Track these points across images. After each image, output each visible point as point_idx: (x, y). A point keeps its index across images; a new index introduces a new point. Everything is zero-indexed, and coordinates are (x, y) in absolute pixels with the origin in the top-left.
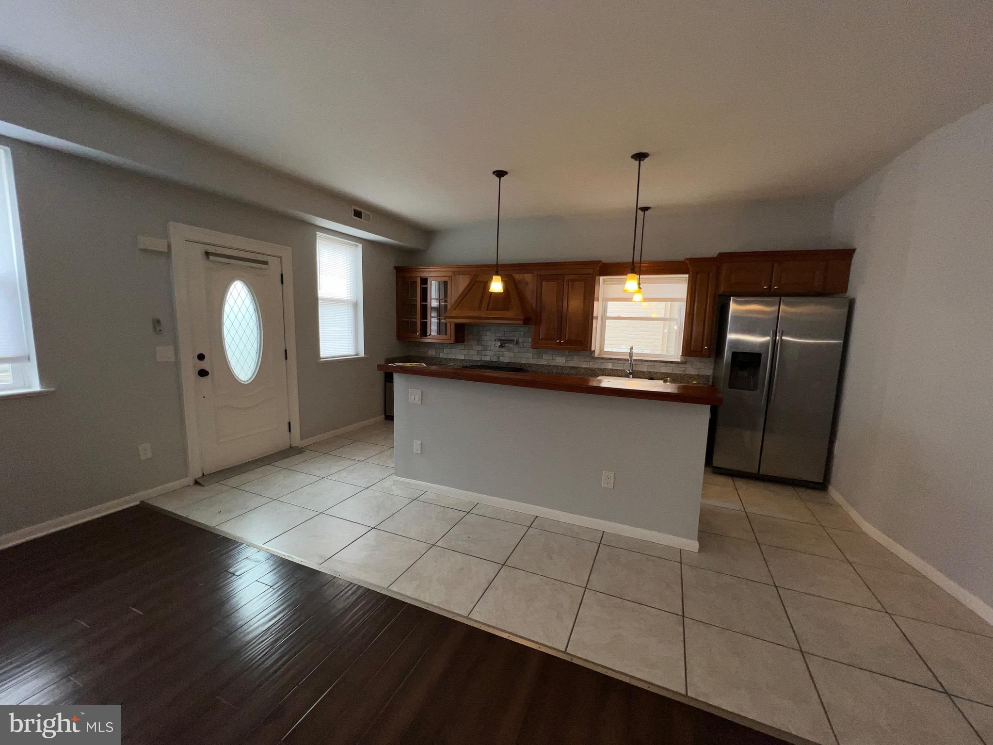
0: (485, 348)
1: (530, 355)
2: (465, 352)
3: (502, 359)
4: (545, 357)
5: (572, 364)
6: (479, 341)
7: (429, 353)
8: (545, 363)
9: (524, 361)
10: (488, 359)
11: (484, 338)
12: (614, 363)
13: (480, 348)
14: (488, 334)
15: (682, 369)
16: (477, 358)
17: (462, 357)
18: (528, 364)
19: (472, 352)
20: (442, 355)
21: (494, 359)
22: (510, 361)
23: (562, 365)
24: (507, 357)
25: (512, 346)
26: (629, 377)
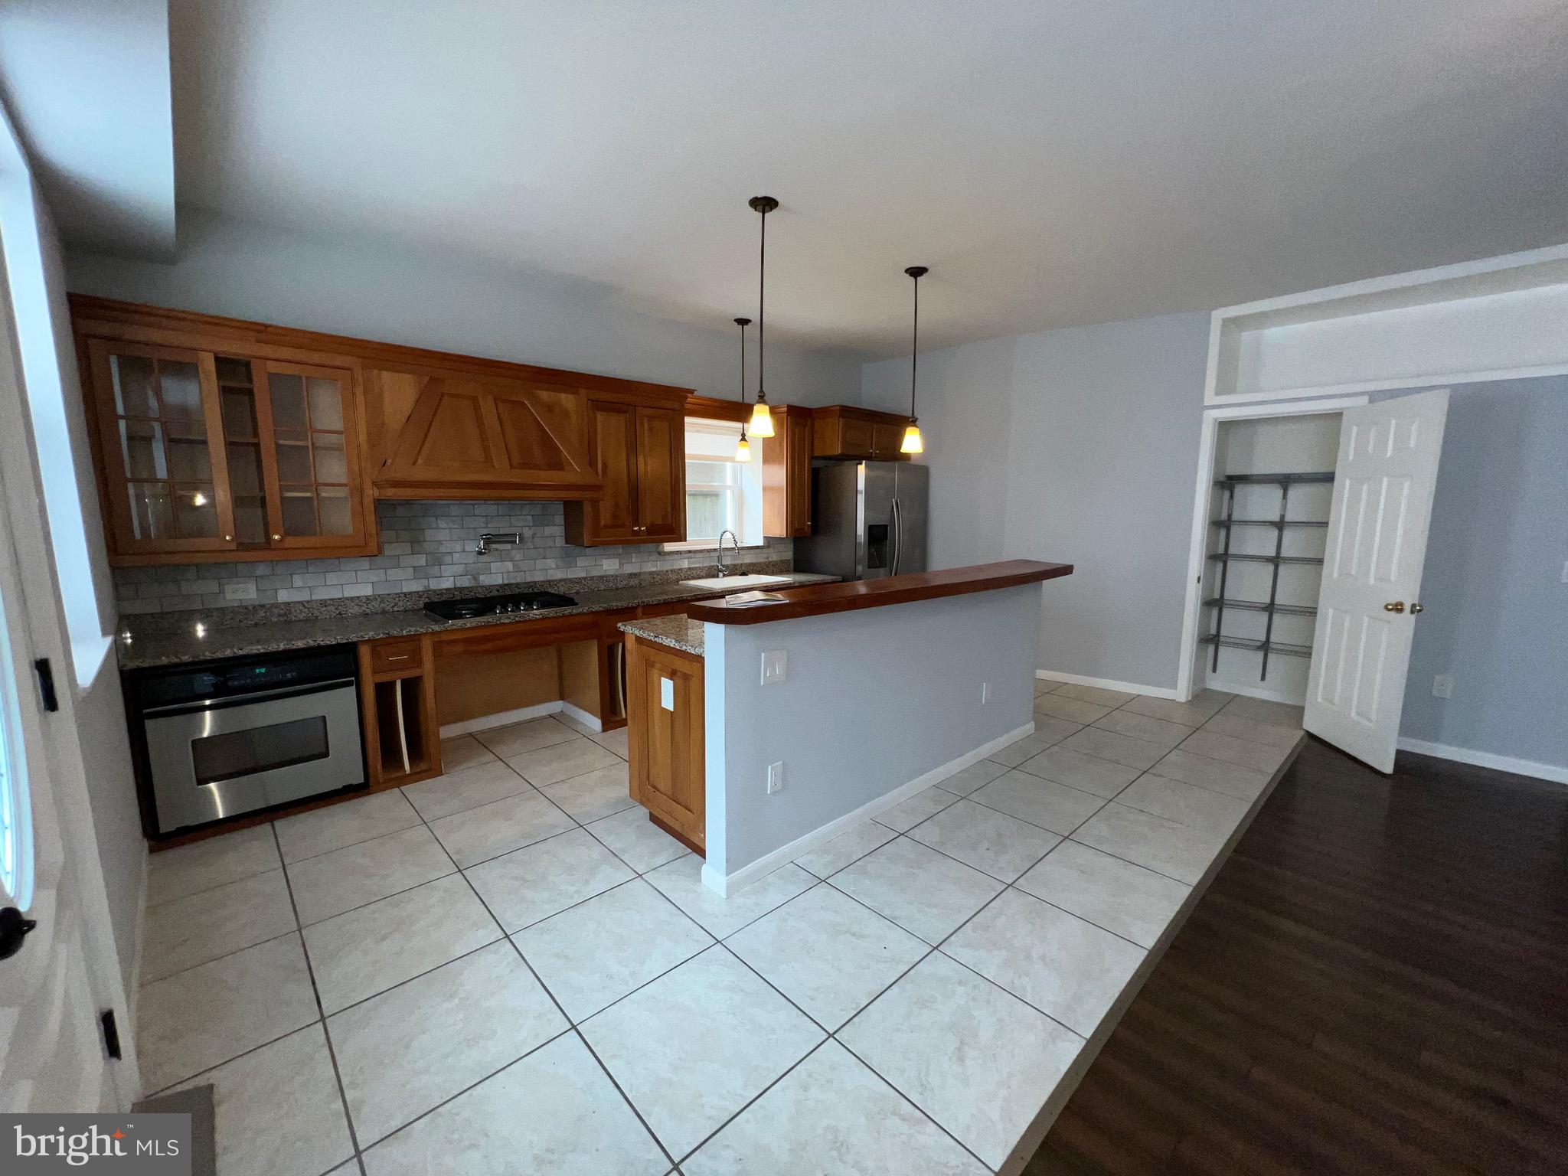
0: (437, 560)
1: (551, 563)
2: (375, 576)
3: (486, 580)
4: (581, 562)
5: (629, 569)
6: (416, 543)
7: (229, 596)
8: (583, 575)
9: (539, 577)
10: (447, 584)
11: (429, 534)
12: (691, 558)
13: (421, 560)
14: (442, 524)
15: (765, 556)
16: (416, 586)
17: (367, 591)
18: (549, 581)
19: (394, 574)
20: (283, 596)
21: (465, 582)
22: (506, 582)
23: (612, 573)
24: (498, 573)
25: (509, 546)
26: (718, 577)
